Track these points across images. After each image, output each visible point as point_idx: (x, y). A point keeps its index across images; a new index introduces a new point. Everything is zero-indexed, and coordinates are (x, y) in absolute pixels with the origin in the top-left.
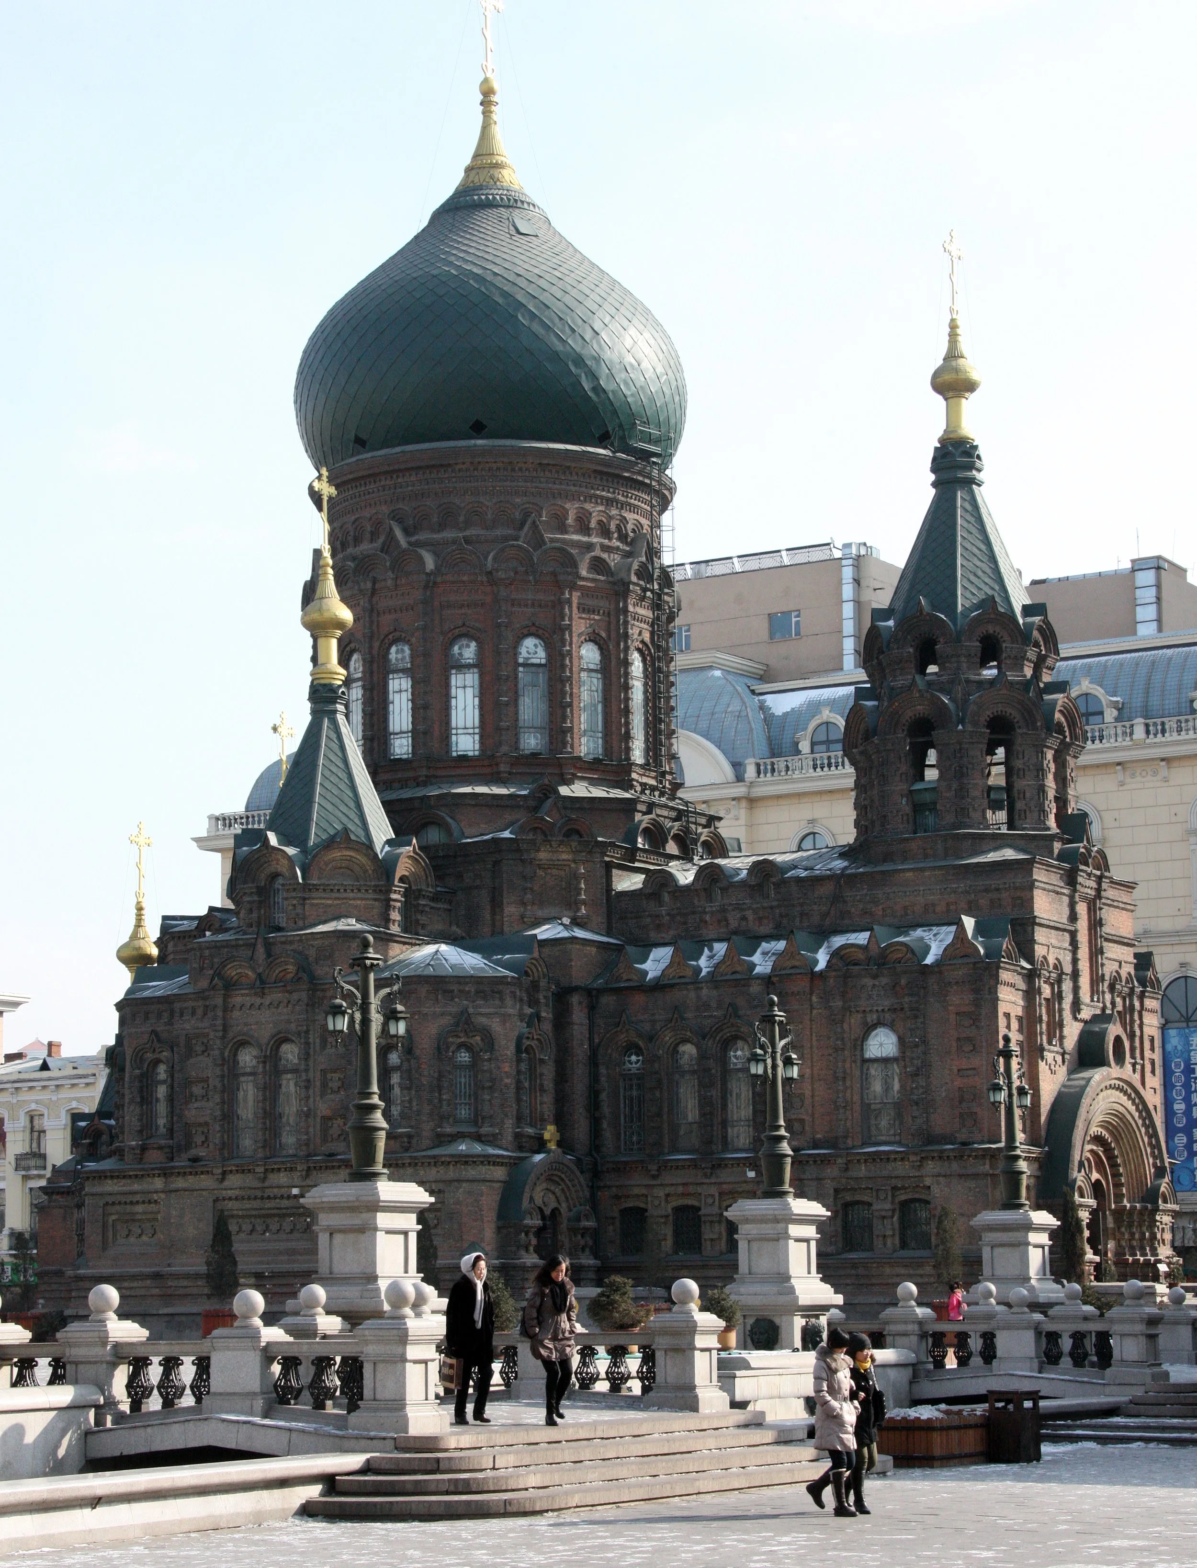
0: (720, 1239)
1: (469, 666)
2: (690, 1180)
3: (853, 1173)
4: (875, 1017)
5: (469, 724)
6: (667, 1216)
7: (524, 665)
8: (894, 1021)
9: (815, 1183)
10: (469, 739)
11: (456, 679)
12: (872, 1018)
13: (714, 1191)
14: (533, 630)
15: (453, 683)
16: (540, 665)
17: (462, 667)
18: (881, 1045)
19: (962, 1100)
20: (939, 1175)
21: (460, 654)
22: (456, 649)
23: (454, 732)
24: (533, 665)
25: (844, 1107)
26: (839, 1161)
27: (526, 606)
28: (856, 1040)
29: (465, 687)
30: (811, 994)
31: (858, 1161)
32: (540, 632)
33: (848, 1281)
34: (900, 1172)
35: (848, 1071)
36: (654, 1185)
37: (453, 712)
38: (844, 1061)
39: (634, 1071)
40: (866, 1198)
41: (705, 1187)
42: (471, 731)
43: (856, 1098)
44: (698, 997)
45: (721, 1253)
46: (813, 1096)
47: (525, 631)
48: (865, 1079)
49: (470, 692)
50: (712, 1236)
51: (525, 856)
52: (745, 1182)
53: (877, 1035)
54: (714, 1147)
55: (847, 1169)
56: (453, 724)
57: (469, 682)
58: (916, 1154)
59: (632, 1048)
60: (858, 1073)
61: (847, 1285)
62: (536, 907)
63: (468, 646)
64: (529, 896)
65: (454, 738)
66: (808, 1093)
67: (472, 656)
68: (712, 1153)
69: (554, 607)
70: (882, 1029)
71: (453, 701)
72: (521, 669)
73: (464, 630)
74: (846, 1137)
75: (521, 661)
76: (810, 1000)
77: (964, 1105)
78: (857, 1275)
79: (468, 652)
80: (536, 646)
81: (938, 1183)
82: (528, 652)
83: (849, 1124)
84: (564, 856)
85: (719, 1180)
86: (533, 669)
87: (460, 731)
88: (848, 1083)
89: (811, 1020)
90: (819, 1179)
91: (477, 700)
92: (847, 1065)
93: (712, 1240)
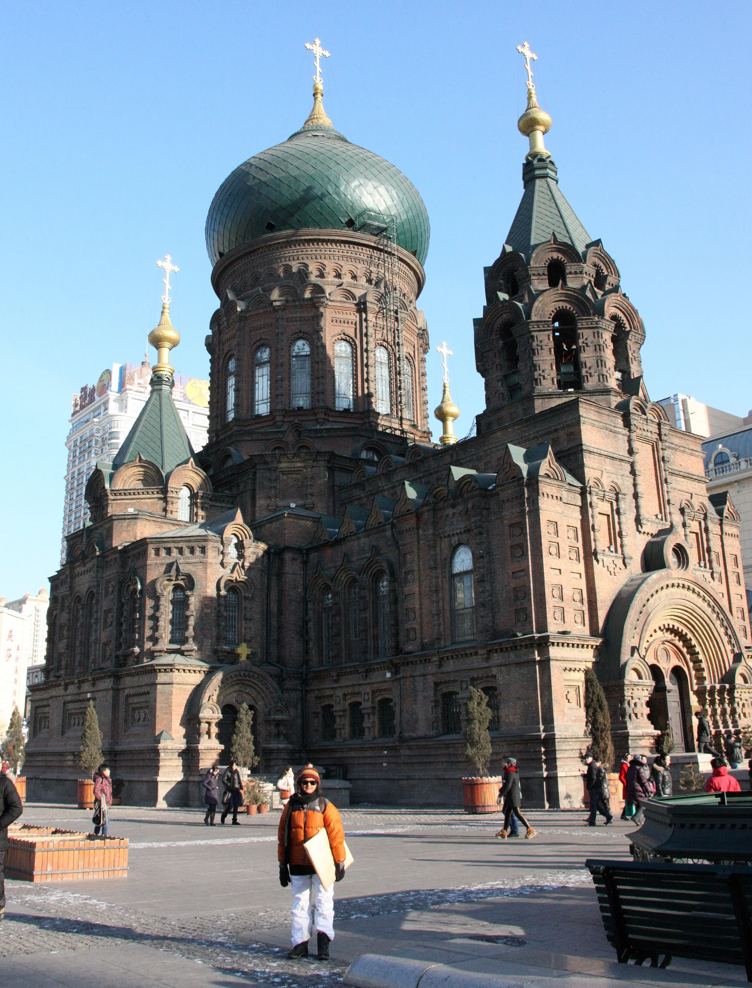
0: (373, 727)
1: (265, 363)
2: (355, 683)
3: (445, 669)
4: (456, 539)
5: (265, 397)
6: (344, 711)
7: (296, 357)
8: (469, 539)
9: (422, 678)
10: (265, 405)
11: (259, 372)
12: (454, 541)
13: (368, 689)
14: (301, 335)
15: (257, 374)
16: (306, 356)
17: (261, 364)
18: (463, 561)
19: (516, 599)
20: (501, 665)
21: (261, 357)
22: (259, 354)
23: (257, 403)
24: (302, 356)
25: (438, 614)
26: (435, 659)
27: (296, 321)
28: (445, 559)
29: (263, 376)
30: (418, 529)
31: (447, 657)
32: (306, 336)
33: (444, 759)
34: (476, 665)
35: (440, 584)
36: (336, 688)
37: (257, 392)
38: (437, 577)
39: (330, 605)
40: (456, 689)
41: (364, 687)
42: (266, 401)
43: (447, 607)
44: (359, 545)
45: (374, 738)
46: (421, 609)
47: (296, 336)
48: (453, 590)
49: (265, 378)
50: (369, 725)
51: (270, 466)
52: (385, 681)
53: (460, 553)
54: (368, 656)
55: (440, 666)
56: (257, 399)
57: (265, 373)
58: (482, 648)
59: (327, 589)
60: (447, 586)
61: (443, 762)
62: (278, 499)
63: (265, 351)
64: (273, 492)
65: (257, 407)
66: (417, 606)
67: (267, 356)
68: (366, 660)
69: (313, 320)
70: (463, 549)
71: (257, 385)
72: (294, 359)
73: (262, 342)
74: (439, 639)
75: (294, 354)
76: (418, 533)
77: (518, 602)
78: (449, 755)
79: (265, 355)
80: (304, 345)
81: (501, 672)
82: (299, 349)
83: (441, 629)
84: (299, 465)
85: (371, 681)
86: (302, 358)
87: (260, 402)
88: (440, 595)
89: (419, 549)
90: (424, 675)
91: (269, 382)
92: (440, 581)
93: (369, 728)
